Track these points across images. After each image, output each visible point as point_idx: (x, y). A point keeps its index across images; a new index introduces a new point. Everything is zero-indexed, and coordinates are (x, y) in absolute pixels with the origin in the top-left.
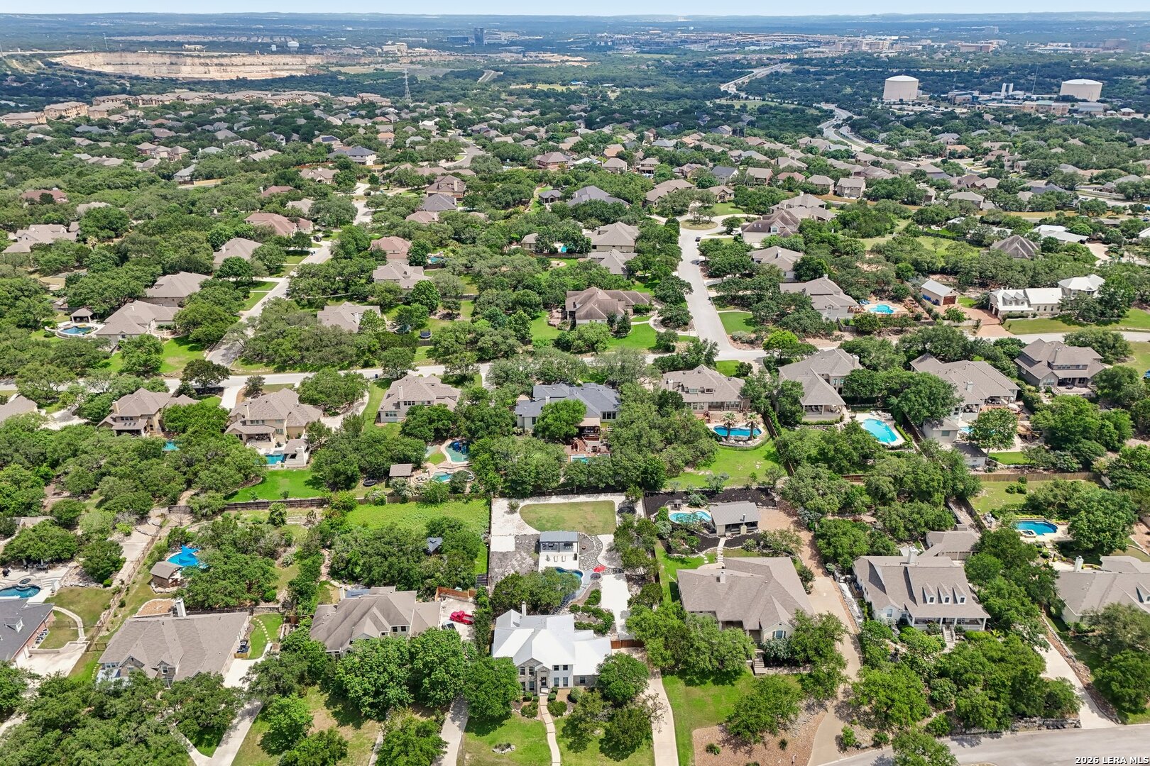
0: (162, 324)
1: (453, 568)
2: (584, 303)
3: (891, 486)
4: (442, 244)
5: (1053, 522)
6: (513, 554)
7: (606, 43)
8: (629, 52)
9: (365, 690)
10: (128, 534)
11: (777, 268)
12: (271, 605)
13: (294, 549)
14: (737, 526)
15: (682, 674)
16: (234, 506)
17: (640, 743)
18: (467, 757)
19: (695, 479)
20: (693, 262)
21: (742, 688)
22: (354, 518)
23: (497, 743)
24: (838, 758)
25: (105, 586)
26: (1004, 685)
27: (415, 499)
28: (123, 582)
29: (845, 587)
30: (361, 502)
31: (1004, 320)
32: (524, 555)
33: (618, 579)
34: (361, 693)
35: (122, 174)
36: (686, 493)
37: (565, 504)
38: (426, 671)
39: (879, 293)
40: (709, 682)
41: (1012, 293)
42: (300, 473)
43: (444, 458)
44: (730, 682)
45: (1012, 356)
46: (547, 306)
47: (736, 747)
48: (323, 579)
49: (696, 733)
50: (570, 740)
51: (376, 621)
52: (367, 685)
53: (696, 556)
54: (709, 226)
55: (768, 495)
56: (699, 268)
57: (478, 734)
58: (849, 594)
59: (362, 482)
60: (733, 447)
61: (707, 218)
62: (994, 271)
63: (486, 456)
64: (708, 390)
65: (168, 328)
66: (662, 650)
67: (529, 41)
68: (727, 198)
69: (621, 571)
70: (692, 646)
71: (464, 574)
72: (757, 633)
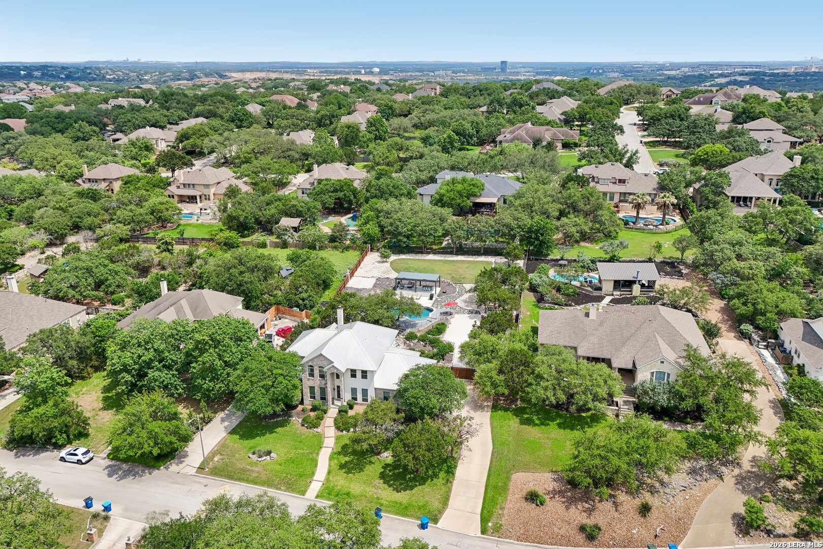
0: (170, 144)
2: (513, 133)
6: (369, 290)
11: (714, 118)
12: (116, 307)
14: (629, 283)
15: (518, 412)
17: (435, 475)
18: (216, 459)
23: (258, 450)
24: (733, 543)
27: (296, 246)
29: (766, 353)
30: (245, 243)
32: (379, 292)
33: (472, 318)
37: (440, 261)
40: (553, 424)
42: (210, 226)
43: (340, 224)
44: (582, 428)
46: (482, 143)
47: (571, 502)
49: (518, 476)
50: (347, 459)
55: (674, 266)
58: (770, 360)
59: (258, 232)
60: (640, 229)
64: (620, 181)
66: (494, 374)
69: (477, 312)
70: (533, 372)
71: (304, 295)
72: (628, 373)
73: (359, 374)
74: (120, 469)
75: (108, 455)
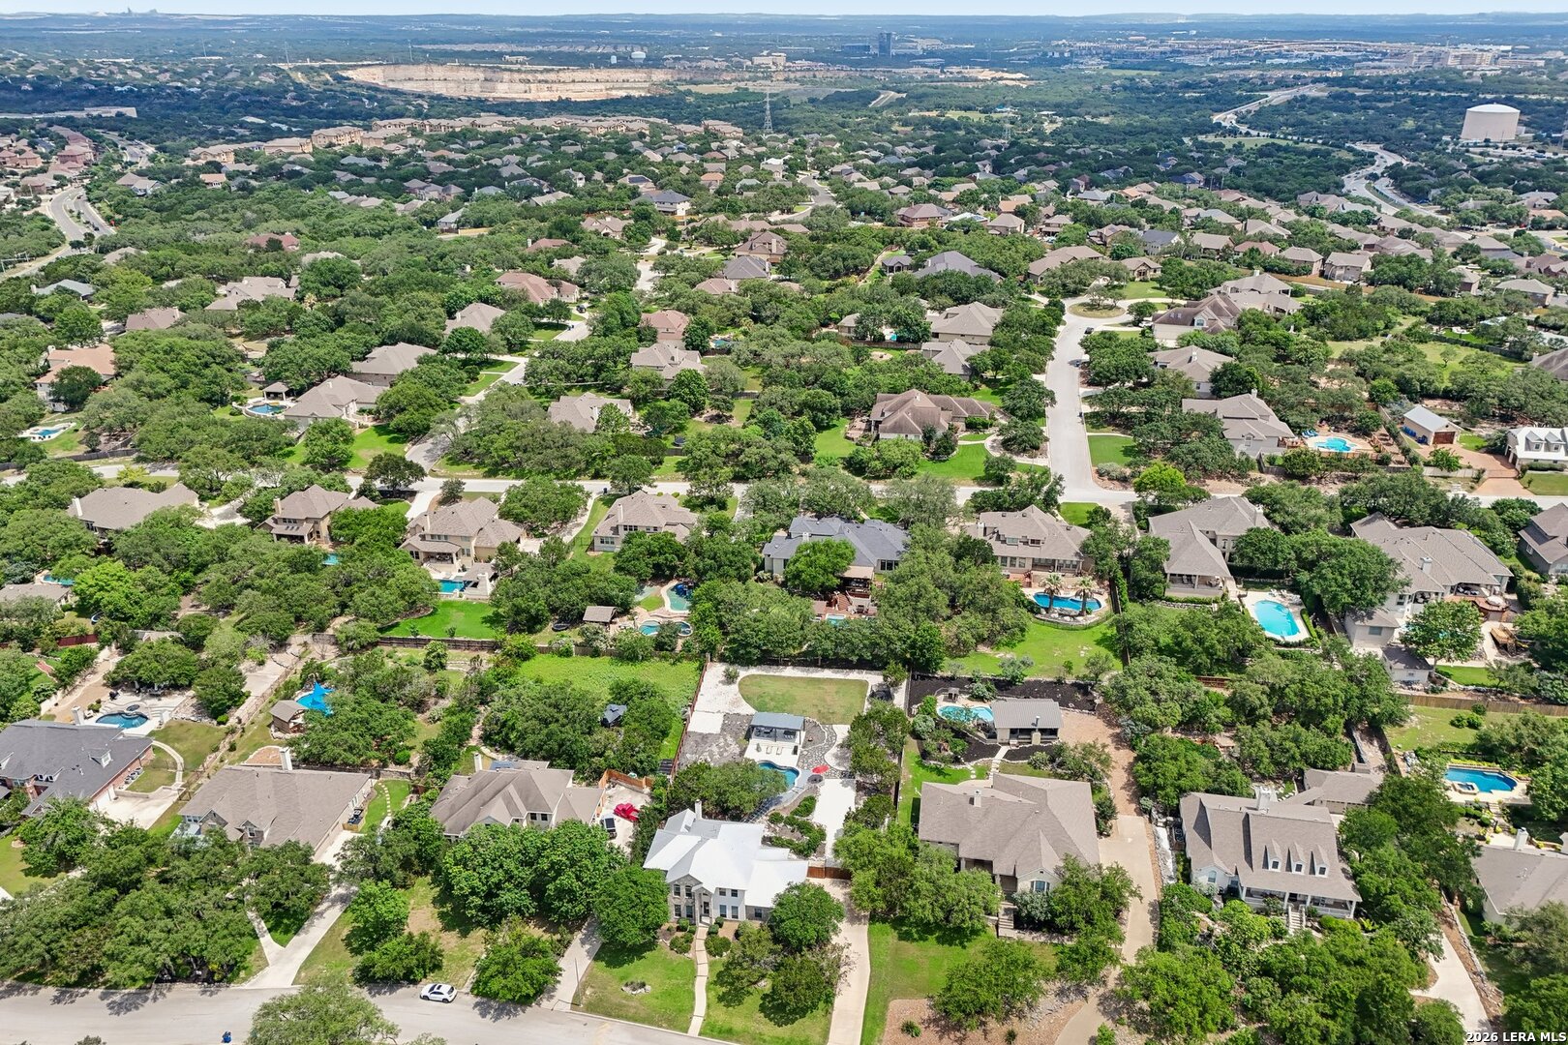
0: (365, 407)
1: (629, 747)
2: (894, 410)
3: (1264, 698)
4: (734, 323)
5: (1513, 775)
6: (716, 737)
7: (1062, 54)
8: (1093, 66)
9: (473, 888)
10: (262, 663)
11: (1185, 378)
12: (402, 769)
13: (447, 703)
14: (1028, 732)
15: (898, 923)
16: (390, 641)
17: (814, 1006)
18: (588, 992)
19: (989, 662)
20: (1071, 363)
21: (974, 952)
22: (528, 670)
23: (629, 981)
25: (219, 723)
26: (1345, 998)
27: (610, 654)
28: (240, 721)
29: (1163, 833)
30: (542, 651)
31: (1524, 471)
32: (730, 739)
33: (845, 785)
34: (467, 891)
35: (375, 218)
36: (971, 681)
37: (801, 679)
38: (552, 874)
39: (1336, 422)
40: (932, 939)
41: (1542, 432)
42: (481, 606)
43: (661, 603)
44: (961, 943)
45: (1514, 527)
46: (848, 412)
47: (944, 1031)
48: (472, 743)
49: (895, 1005)
50: (724, 989)
51: (509, 802)
52: (477, 883)
53: (960, 767)
54: (1111, 313)
55: (1086, 693)
56: (1078, 371)
57: (609, 964)
58: (1165, 844)
59: (551, 625)
60: (1055, 624)
61: (1110, 302)
62: (1522, 398)
63: (709, 605)
64: (1033, 541)
65: (370, 412)
66: (871, 885)
67: (955, 51)
68: (1150, 274)
69: (851, 776)
70: (911, 886)
71: (642, 756)
72: (1010, 881)
73: (729, 893)
74: (490, 1007)
75: (472, 991)
